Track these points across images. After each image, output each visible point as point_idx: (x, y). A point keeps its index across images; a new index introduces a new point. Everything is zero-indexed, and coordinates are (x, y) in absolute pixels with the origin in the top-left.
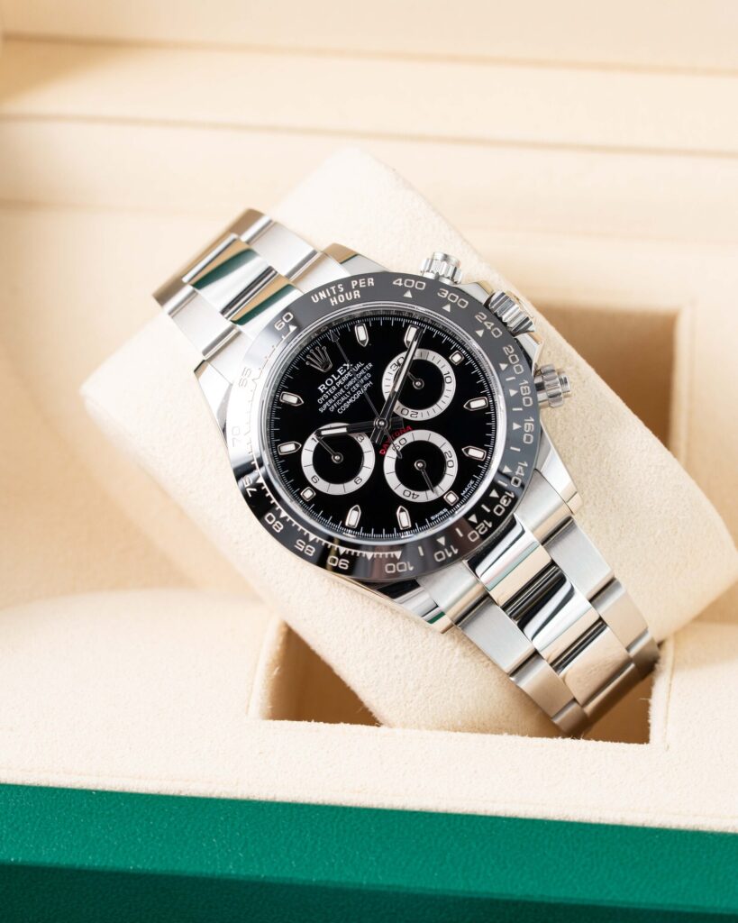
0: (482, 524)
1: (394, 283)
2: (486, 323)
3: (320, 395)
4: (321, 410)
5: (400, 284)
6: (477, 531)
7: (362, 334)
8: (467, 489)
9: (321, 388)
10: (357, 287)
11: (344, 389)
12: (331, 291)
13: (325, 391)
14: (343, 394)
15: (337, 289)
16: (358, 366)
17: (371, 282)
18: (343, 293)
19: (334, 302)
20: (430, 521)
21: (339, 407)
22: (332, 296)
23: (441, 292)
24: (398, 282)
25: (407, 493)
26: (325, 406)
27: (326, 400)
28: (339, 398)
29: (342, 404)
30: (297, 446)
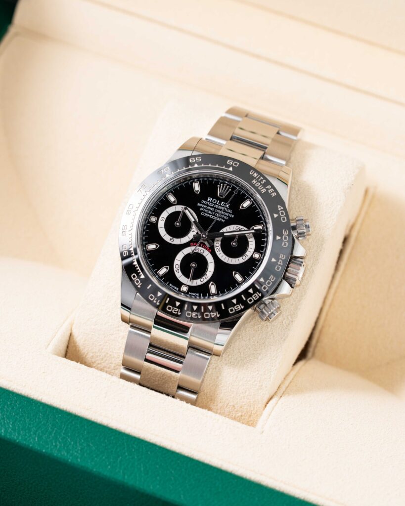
0: (178, 309)
1: (279, 206)
2: (280, 260)
3: (206, 200)
4: (199, 204)
5: (280, 209)
6: (173, 309)
7: (246, 204)
8: (193, 294)
9: (209, 199)
10: (267, 189)
11: (214, 210)
12: (259, 178)
13: (209, 201)
14: (212, 211)
15: (262, 180)
16: (230, 211)
17: (274, 194)
18: (261, 184)
19: (254, 181)
20: (168, 284)
21: (204, 212)
22: (257, 180)
23: (285, 231)
24: (280, 208)
25: (177, 266)
26: (201, 205)
27: (205, 204)
28: (209, 210)
29: (206, 213)
30: (175, 202)
